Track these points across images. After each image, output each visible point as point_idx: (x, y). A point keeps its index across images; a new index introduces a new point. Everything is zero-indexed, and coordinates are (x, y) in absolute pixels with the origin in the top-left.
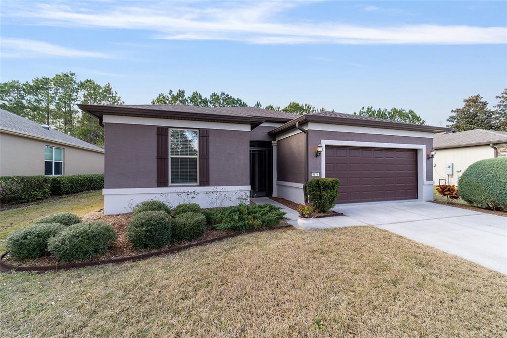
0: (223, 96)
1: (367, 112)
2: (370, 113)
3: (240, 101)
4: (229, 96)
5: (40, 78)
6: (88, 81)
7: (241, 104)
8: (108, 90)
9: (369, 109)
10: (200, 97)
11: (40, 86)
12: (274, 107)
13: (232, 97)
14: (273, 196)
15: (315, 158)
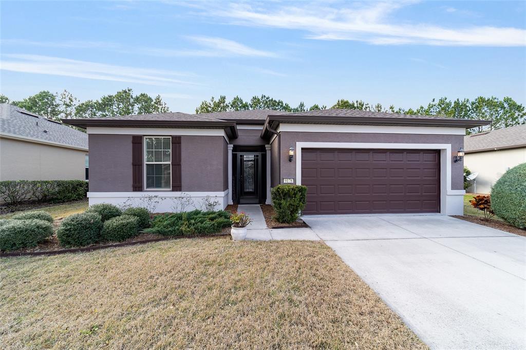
0: (263, 99)
1: (439, 105)
2: (443, 106)
3: (282, 103)
4: (270, 99)
5: (106, 96)
6: (142, 95)
7: (282, 106)
8: (158, 101)
9: (442, 102)
10: (241, 102)
11: (107, 103)
12: (320, 107)
13: (274, 100)
14: (267, 203)
15: (289, 163)
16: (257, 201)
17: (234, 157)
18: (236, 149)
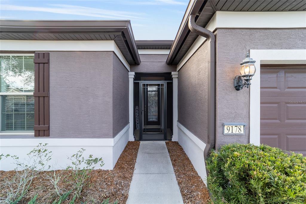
14: (173, 140)
15: (235, 92)
16: (162, 136)
17: (136, 85)
18: (139, 76)
